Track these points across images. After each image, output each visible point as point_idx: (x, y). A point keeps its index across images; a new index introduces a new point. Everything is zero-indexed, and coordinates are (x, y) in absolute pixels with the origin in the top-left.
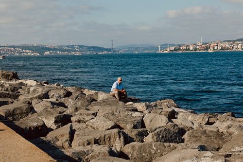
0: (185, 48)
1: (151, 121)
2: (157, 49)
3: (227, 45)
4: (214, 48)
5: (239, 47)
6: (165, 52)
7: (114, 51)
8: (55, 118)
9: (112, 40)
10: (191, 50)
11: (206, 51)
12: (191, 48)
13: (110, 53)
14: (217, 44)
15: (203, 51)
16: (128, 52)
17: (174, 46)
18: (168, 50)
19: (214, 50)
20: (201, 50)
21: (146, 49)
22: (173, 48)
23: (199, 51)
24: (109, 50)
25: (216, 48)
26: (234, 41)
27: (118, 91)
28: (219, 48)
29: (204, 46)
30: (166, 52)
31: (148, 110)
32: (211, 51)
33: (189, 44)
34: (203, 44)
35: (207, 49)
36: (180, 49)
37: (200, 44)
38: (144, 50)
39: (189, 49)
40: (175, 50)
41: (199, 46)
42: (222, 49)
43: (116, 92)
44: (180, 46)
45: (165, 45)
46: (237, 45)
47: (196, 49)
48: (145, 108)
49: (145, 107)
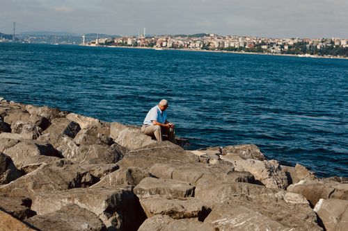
0: (121, 41)
1: (339, 219)
2: (80, 39)
3: (180, 41)
4: (161, 44)
5: (197, 45)
6: (92, 45)
7: (17, 39)
8: (107, 201)
9: (14, 23)
10: (129, 45)
11: (150, 48)
12: (129, 42)
13: (10, 41)
14: (167, 39)
15: (146, 48)
16: (37, 42)
17: (105, 37)
18: (97, 43)
19: (162, 46)
20: (143, 46)
21: (63, 39)
22: (103, 41)
23: (140, 47)
24: (10, 37)
25: (164, 44)
26: (190, 36)
27: (161, 126)
28: (170, 45)
29: (149, 40)
30: (94, 45)
31: (272, 177)
32: (157, 48)
33: (126, 36)
34: (146, 38)
35: (152, 45)
36: (113, 42)
37: (142, 37)
38: (60, 40)
39: (126, 43)
40: (107, 43)
41: (140, 39)
42: (172, 47)
43: (157, 127)
44: (114, 38)
45: (91, 35)
46: (195, 42)
47: (136, 44)
48: (266, 174)
49: (265, 170)
